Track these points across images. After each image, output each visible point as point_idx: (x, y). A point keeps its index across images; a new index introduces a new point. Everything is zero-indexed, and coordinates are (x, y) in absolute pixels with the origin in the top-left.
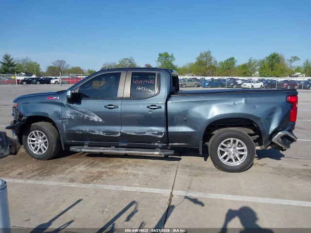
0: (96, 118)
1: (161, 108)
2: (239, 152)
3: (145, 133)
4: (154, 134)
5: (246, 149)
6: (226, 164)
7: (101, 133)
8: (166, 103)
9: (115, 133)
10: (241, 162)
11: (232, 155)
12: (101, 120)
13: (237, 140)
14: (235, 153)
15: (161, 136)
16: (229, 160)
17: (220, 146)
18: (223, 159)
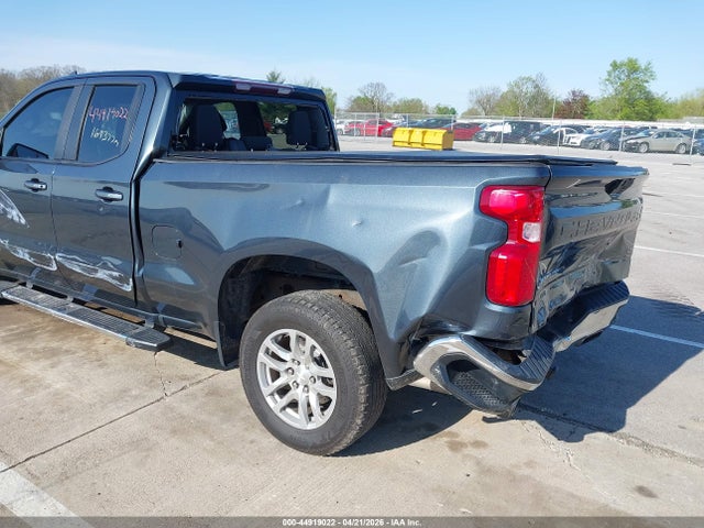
0: (15, 214)
1: (122, 197)
2: (319, 383)
3: (96, 271)
4: (114, 278)
5: (333, 376)
6: (281, 415)
7: (27, 257)
8: (137, 182)
9: (48, 262)
10: (320, 420)
11: (301, 387)
12: (23, 221)
13: (307, 337)
14: (310, 384)
15: (129, 288)
16: (294, 405)
17: (262, 349)
18: (277, 396)
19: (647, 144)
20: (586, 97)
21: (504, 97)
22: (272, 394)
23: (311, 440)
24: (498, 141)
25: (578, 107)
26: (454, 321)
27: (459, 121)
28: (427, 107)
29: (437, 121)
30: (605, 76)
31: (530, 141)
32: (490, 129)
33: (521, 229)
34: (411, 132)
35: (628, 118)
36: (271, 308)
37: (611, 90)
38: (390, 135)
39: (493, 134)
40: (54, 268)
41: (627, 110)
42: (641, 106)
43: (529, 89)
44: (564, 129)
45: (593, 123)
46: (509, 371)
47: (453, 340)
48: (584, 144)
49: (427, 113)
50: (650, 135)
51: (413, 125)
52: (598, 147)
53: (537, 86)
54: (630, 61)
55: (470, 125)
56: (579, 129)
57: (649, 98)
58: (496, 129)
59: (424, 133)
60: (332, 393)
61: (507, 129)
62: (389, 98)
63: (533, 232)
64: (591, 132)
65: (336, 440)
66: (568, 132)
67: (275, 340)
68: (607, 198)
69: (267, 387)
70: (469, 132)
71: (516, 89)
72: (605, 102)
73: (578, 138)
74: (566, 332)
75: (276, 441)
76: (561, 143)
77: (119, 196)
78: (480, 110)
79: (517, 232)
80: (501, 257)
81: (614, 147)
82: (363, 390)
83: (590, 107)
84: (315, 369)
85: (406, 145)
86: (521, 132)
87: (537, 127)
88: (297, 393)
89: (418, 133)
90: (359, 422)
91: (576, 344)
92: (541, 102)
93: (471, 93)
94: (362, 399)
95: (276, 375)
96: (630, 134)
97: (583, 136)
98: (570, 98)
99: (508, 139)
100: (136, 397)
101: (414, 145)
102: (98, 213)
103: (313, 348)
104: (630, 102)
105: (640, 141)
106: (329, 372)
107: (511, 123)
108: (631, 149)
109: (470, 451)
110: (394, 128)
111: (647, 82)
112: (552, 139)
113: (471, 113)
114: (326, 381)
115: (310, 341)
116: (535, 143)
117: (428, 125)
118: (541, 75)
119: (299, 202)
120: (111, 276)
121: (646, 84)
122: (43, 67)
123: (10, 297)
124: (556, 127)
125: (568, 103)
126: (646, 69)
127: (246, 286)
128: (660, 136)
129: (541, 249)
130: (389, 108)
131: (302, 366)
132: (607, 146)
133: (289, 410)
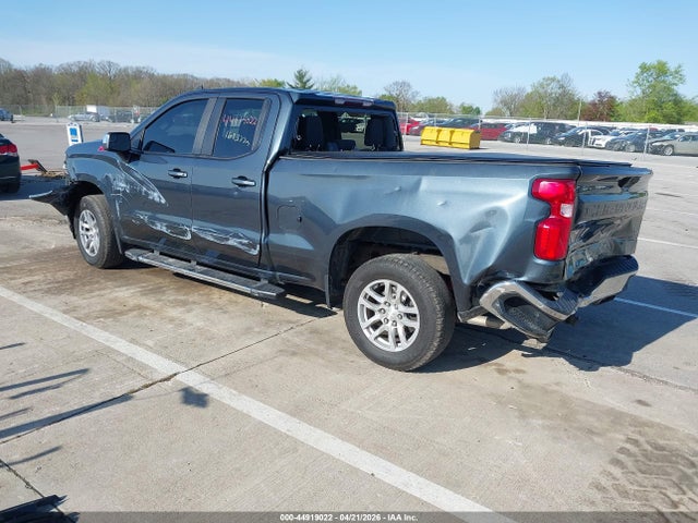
0: (156, 196)
1: (255, 185)
2: (405, 318)
3: (227, 239)
4: (243, 244)
5: (417, 312)
6: (374, 342)
7: (164, 229)
8: (267, 174)
9: (184, 233)
10: (405, 345)
11: (390, 322)
12: (163, 201)
13: (399, 286)
14: (397, 320)
15: (255, 252)
16: (384, 336)
17: (362, 294)
18: (371, 329)
19: (672, 146)
20: (612, 99)
21: (529, 97)
22: (367, 328)
23: (397, 359)
24: (523, 141)
25: (605, 109)
26: (510, 271)
27: (485, 121)
28: (451, 106)
29: (464, 120)
30: (633, 79)
31: (556, 142)
32: (515, 130)
33: (559, 209)
34: (439, 131)
35: (655, 121)
36: (371, 265)
37: (639, 91)
38: (417, 133)
39: (519, 134)
40: (189, 237)
41: (653, 114)
42: (669, 108)
43: (554, 89)
44: (589, 131)
45: (620, 125)
46: (548, 305)
47: (507, 283)
48: (610, 146)
49: (452, 113)
50: (676, 138)
51: (441, 125)
52: (623, 149)
53: (562, 87)
54: (659, 63)
55: (496, 125)
56: (605, 131)
57: (677, 101)
58: (522, 129)
59: (452, 133)
60: (416, 325)
61: (533, 130)
62: (414, 97)
63: (567, 211)
64: (618, 134)
65: (417, 358)
66: (593, 134)
67: (372, 288)
68: (619, 189)
69: (365, 323)
70: (495, 132)
71: (541, 91)
72: (632, 103)
73: (603, 140)
74: (587, 293)
75: (370, 361)
76: (586, 144)
77: (253, 183)
78: (504, 110)
79: (557, 210)
80: (545, 227)
81: (639, 149)
82: (439, 321)
83: (618, 109)
84: (403, 309)
85: (434, 143)
86: (546, 134)
87: (563, 128)
88: (388, 327)
89: (446, 132)
90: (436, 344)
91: (594, 304)
92: (567, 104)
93: (496, 93)
94: (439, 328)
95: (371, 313)
96: (655, 137)
97: (609, 138)
98: (597, 99)
99: (534, 139)
100: (259, 333)
101: (441, 144)
102: (232, 197)
103: (402, 293)
104: (659, 105)
105: (665, 144)
106: (415, 310)
107: (536, 124)
108: (657, 151)
109: (513, 374)
110: (422, 128)
111: (676, 85)
112: (577, 140)
113: (495, 113)
114: (411, 316)
115: (400, 288)
116: (561, 144)
117: (454, 125)
118: (566, 76)
119: (397, 189)
120: (240, 243)
121: (675, 87)
122: (79, 62)
123: (146, 261)
124: (582, 128)
125: (594, 104)
126: (677, 72)
127: (347, 251)
128: (685, 139)
129: (572, 221)
130: (414, 106)
131: (392, 307)
132: (633, 148)
133: (380, 339)
